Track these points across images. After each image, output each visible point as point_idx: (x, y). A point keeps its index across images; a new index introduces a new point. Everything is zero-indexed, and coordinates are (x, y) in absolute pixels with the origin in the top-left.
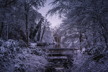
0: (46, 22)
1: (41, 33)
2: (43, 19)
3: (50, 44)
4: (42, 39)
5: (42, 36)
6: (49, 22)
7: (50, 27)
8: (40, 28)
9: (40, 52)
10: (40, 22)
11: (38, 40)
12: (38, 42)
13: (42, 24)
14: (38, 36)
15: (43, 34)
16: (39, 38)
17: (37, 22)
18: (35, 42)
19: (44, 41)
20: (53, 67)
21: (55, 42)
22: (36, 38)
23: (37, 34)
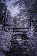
0: (9, 12)
1: (6, 19)
2: (7, 10)
3: (11, 25)
4: (6, 22)
5: (6, 20)
6: (10, 12)
7: (11, 15)
8: (5, 15)
9: (7, 30)
10: (5, 12)
11: (4, 23)
12: (4, 24)
13: (6, 13)
14: (4, 20)
15: (7, 19)
16: (5, 21)
17: (3, 12)
18: (2, 24)
19: (7, 23)
20: (15, 39)
21: (14, 24)
22: (2, 22)
23: (3, 19)
